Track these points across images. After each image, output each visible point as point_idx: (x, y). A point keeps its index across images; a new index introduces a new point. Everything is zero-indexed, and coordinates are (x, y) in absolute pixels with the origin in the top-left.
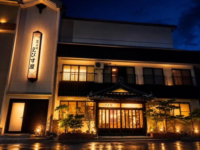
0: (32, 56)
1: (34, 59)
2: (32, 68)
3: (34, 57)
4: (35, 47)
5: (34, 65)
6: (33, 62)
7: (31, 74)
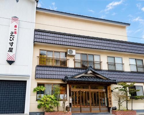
0: (11, 40)
1: (13, 43)
2: (11, 51)
3: (12, 41)
4: (14, 32)
5: (13, 48)
6: (12, 46)
7: (10, 57)
